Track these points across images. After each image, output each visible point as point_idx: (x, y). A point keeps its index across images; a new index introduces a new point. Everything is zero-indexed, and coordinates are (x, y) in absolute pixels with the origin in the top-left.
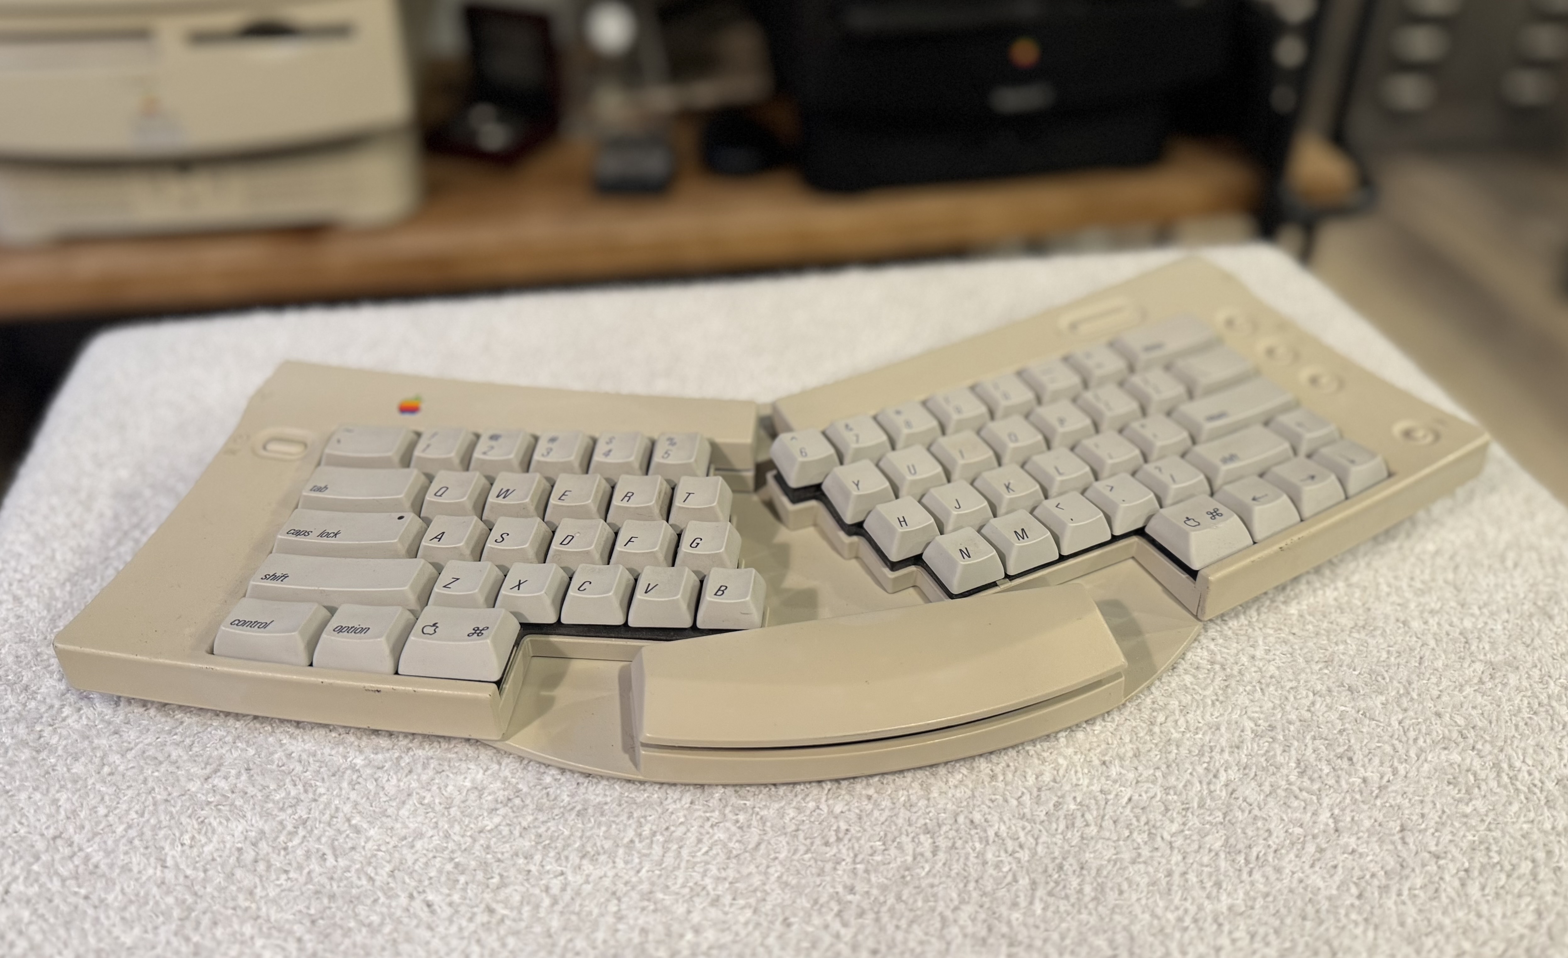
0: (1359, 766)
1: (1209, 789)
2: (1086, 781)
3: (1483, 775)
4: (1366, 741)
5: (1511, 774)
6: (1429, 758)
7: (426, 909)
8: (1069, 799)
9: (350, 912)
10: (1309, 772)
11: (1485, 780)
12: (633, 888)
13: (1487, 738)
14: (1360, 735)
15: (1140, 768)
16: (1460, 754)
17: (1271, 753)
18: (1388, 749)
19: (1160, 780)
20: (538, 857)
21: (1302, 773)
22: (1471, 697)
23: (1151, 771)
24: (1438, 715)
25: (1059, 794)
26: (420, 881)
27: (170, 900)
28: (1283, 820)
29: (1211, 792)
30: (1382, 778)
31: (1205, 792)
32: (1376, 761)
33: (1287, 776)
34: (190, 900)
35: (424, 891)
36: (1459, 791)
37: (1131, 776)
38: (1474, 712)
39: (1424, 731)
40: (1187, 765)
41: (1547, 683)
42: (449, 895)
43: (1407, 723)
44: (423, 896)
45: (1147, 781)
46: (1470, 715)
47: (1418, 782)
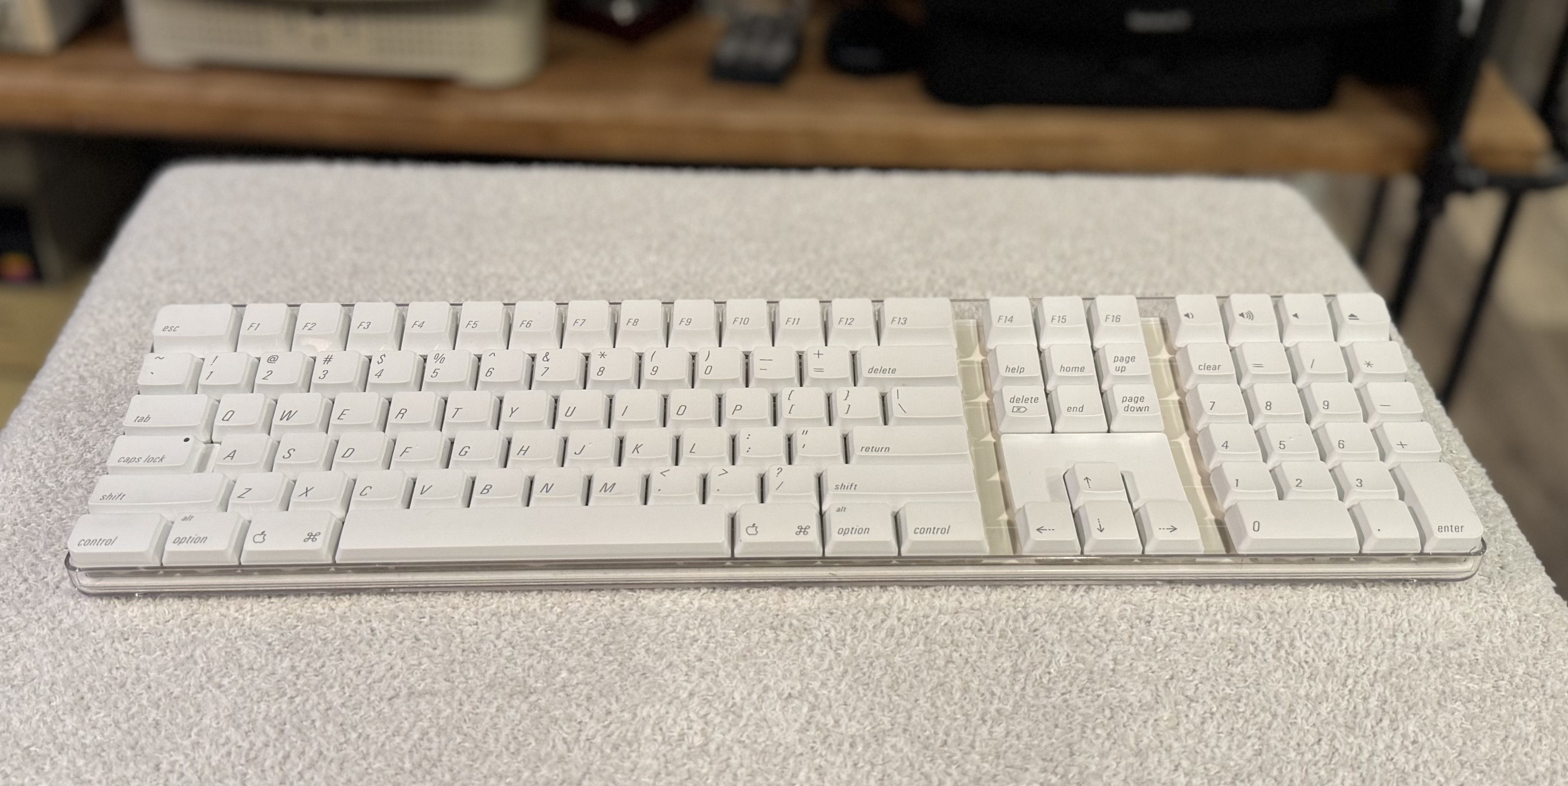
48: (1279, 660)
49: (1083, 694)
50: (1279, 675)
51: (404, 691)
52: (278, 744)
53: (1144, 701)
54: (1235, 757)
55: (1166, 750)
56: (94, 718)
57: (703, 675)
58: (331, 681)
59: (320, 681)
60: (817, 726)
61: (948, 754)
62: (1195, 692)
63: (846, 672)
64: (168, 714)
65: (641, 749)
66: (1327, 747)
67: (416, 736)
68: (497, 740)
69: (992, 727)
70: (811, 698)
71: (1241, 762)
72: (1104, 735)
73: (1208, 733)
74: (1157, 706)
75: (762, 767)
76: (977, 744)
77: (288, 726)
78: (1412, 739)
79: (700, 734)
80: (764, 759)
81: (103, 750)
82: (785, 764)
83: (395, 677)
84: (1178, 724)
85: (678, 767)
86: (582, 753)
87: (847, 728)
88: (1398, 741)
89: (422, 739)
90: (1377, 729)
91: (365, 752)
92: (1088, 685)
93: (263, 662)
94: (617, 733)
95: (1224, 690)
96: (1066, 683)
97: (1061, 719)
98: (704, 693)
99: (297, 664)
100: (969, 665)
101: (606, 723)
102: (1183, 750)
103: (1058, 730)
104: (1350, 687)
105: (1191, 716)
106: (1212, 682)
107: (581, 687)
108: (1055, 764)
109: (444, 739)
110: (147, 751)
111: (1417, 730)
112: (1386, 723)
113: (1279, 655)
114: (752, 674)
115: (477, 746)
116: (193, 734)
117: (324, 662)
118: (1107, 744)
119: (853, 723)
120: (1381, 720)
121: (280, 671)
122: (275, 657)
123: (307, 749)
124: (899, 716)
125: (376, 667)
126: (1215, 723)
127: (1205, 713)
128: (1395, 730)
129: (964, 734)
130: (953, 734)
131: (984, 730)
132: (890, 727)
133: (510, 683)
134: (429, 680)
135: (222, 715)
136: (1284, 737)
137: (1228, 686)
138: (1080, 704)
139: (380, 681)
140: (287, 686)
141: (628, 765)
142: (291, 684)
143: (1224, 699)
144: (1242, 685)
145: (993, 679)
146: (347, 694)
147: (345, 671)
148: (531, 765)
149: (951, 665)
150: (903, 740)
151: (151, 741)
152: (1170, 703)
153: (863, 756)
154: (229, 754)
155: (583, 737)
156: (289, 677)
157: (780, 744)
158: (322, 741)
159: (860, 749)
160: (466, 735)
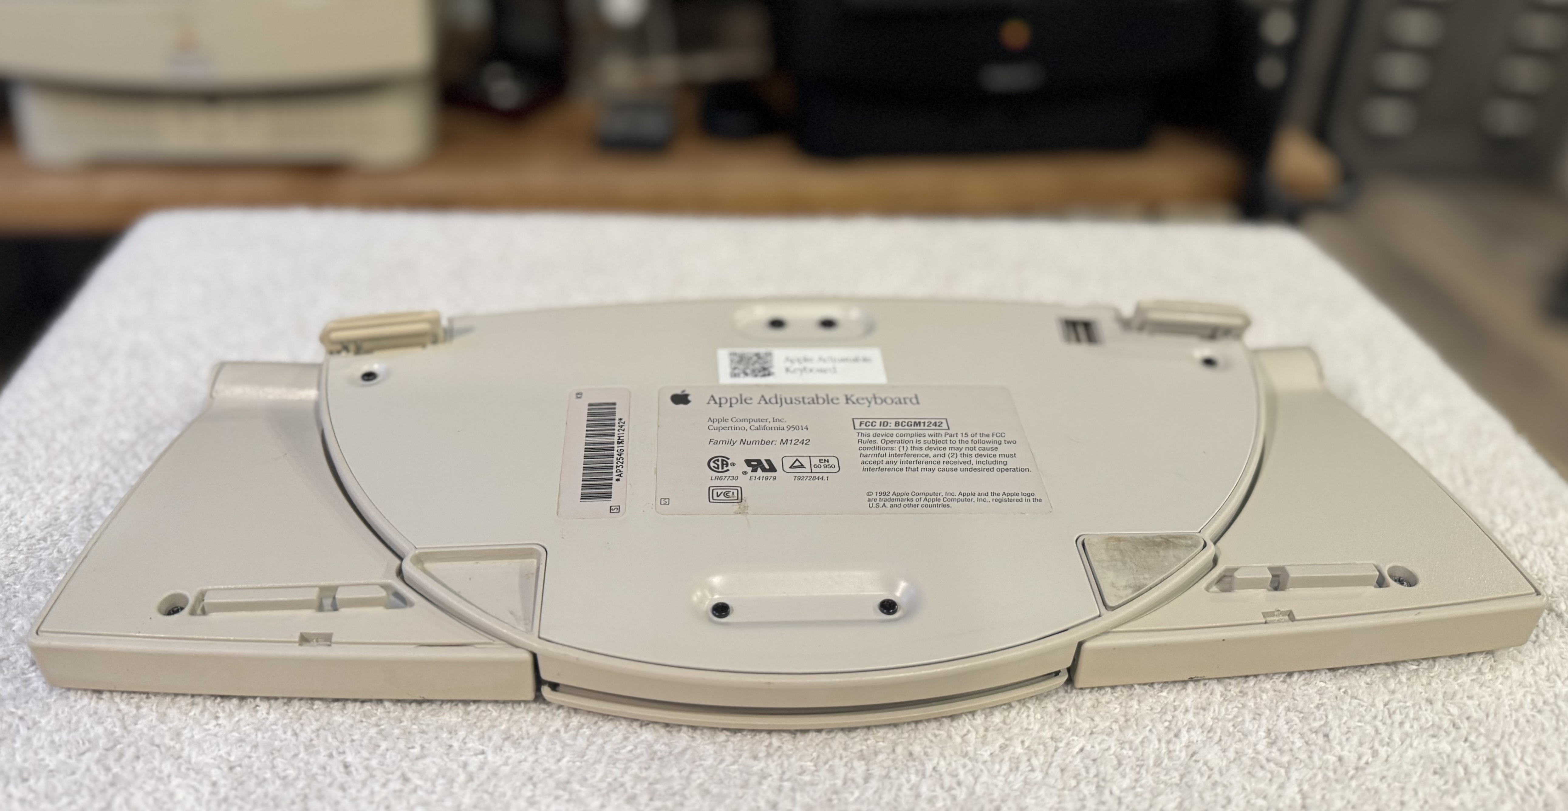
0: (1335, 743)
1: (1167, 748)
2: (1037, 727)
3: (1474, 768)
4: (1345, 719)
5: (1507, 771)
6: (1415, 744)
7: (342, 769)
8: (1017, 743)
9: (268, 763)
10: (1280, 743)
11: (1477, 775)
12: (551, 776)
13: (1482, 730)
14: (1339, 712)
15: (1097, 719)
16: (1450, 743)
17: (1240, 719)
18: (1369, 730)
19: (1116, 733)
20: (462, 733)
21: (1272, 744)
22: (1467, 687)
23: (1108, 724)
24: (1430, 702)
25: (1007, 736)
26: (342, 742)
27: (99, 729)
28: (1244, 789)
29: (1169, 752)
30: (1360, 758)
31: (1164, 751)
32: (1355, 740)
33: (1255, 745)
34: (118, 731)
35: (344, 753)
36: (1446, 783)
37: (1086, 725)
38: (1469, 702)
39: (1411, 715)
40: (1147, 722)
41: (1554, 681)
42: (368, 759)
43: (1393, 705)
44: (341, 757)
45: (1102, 733)
46: (1465, 704)
47: (1400, 767)
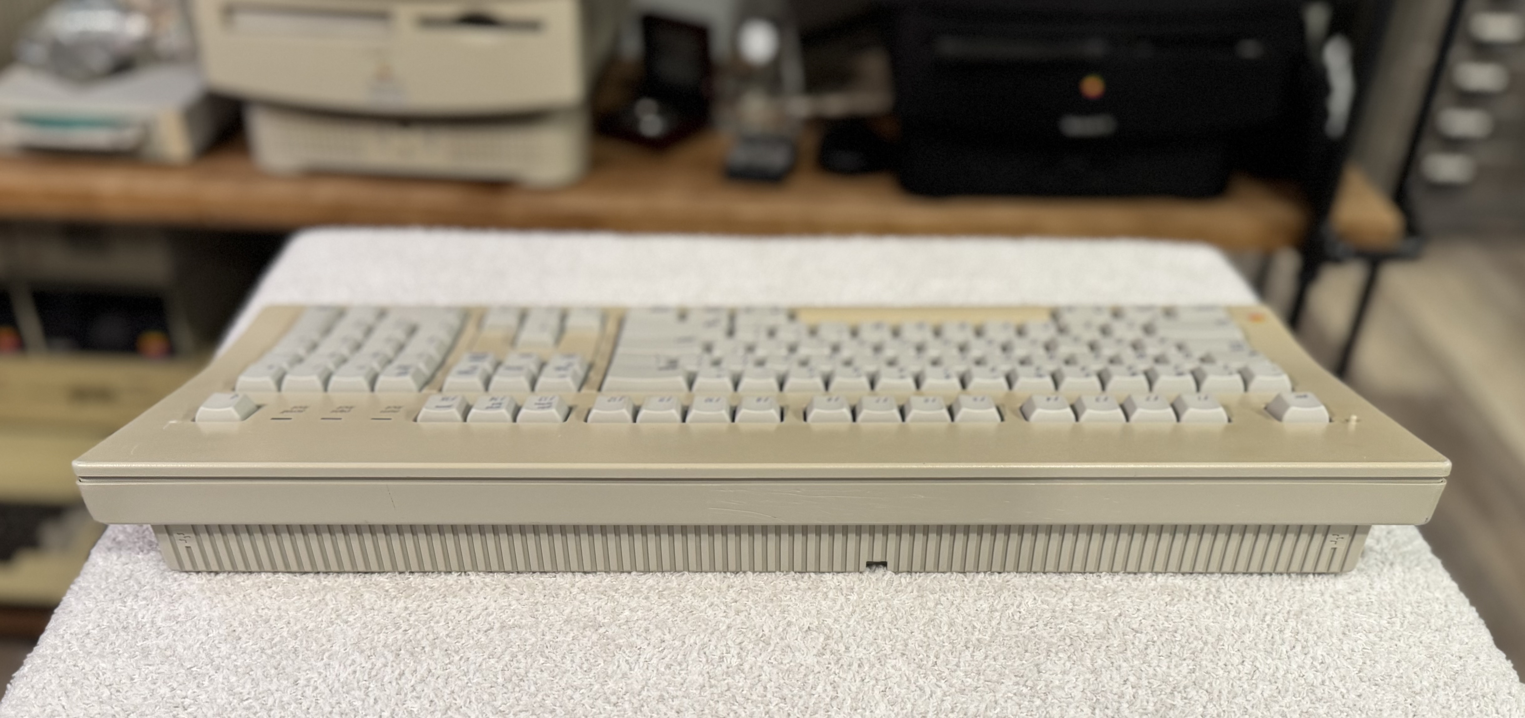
48: (1209, 602)
49: (1048, 628)
50: (1208, 613)
51: (497, 625)
52: (394, 664)
53: (1097, 632)
54: (1173, 674)
55: (1117, 669)
56: (244, 646)
57: (738, 613)
58: (438, 618)
59: (428, 618)
60: (831, 651)
61: (938, 672)
62: (1139, 625)
63: (854, 612)
64: (304, 642)
65: (689, 668)
66: (1250, 667)
67: (507, 658)
68: (573, 661)
69: (973, 652)
70: (826, 631)
71: (1179, 678)
72: (1066, 658)
73: (1151, 656)
74: (1108, 636)
75: (787, 682)
76: (962, 664)
77: (402, 652)
78: (1320, 661)
79: (736, 657)
80: (788, 676)
81: (252, 670)
82: (806, 679)
83: (489, 615)
84: (1126, 650)
85: (719, 681)
86: (642, 671)
87: (855, 653)
88: (1308, 662)
89: (512, 661)
90: (1291, 653)
91: (466, 670)
92: (1052, 620)
93: (382, 604)
94: (669, 656)
95: (1163, 624)
96: (1034, 619)
97: (1029, 646)
98: (740, 626)
99: (409, 606)
100: (954, 607)
101: (661, 649)
102: (1130, 669)
103: (1027, 654)
104: (1268, 622)
105: (1137, 643)
106: (1152, 618)
107: (640, 622)
108: (1025, 679)
109: (529, 660)
110: (288, 670)
111: (1324, 654)
112: (1298, 648)
113: (1207, 599)
114: (777, 613)
115: (556, 666)
116: (325, 657)
117: (432, 604)
118: (1068, 664)
119: (860, 649)
120: (1294, 647)
121: (396, 611)
122: (392, 600)
123: (418, 667)
124: (897, 644)
125: (474, 608)
126: (1156, 648)
127: (1148, 641)
128: (1306, 654)
129: (951, 658)
130: (942, 656)
131: (967, 653)
132: (891, 652)
133: (583, 619)
134: (518, 617)
135: (349, 643)
136: (1213, 659)
137: (1167, 621)
138: (1045, 635)
139: (478, 617)
140: (401, 621)
141: (679, 679)
142: (405, 620)
143: (1164, 630)
144: (1178, 620)
145: (974, 617)
146: (451, 628)
147: (449, 610)
148: (601, 680)
149: (939, 606)
150: (900, 661)
151: (290, 662)
152: (1119, 633)
153: (869, 673)
154: (355, 672)
155: (642, 660)
156: (404, 615)
157: (802, 665)
158: (431, 662)
159: (866, 668)
160: (547, 658)
